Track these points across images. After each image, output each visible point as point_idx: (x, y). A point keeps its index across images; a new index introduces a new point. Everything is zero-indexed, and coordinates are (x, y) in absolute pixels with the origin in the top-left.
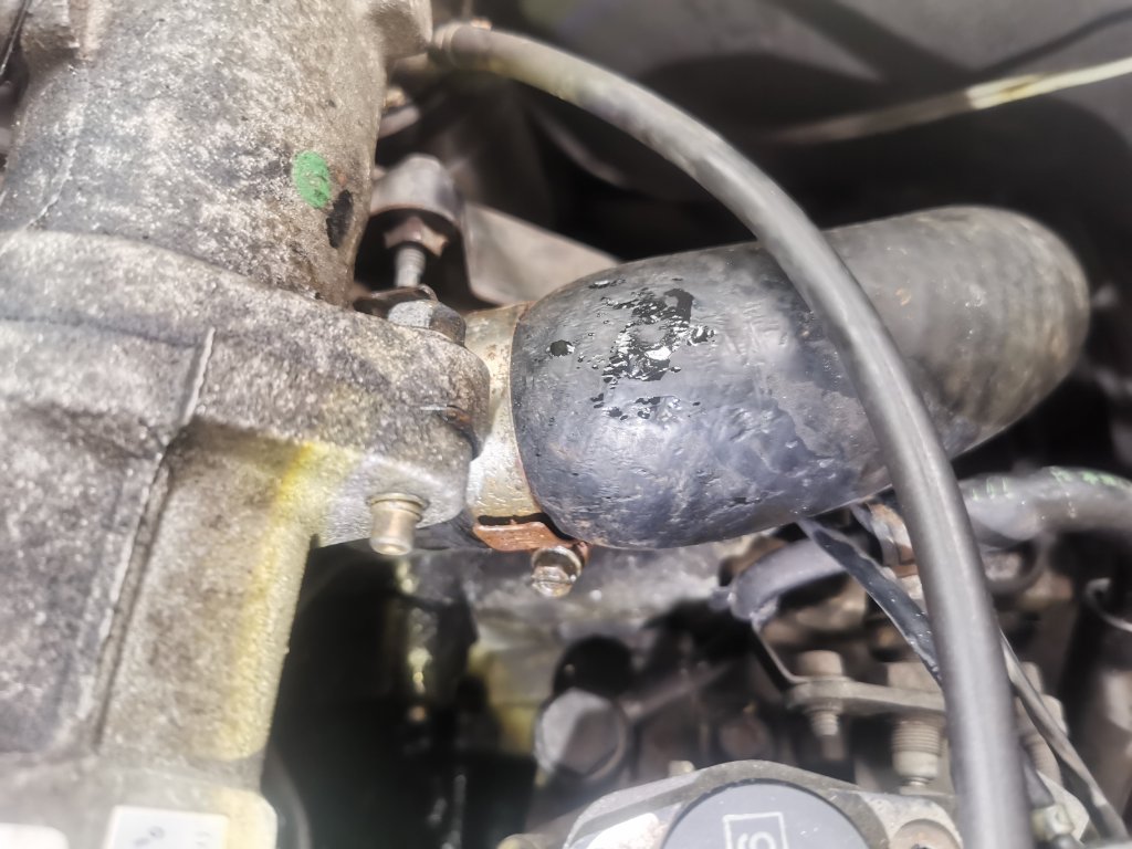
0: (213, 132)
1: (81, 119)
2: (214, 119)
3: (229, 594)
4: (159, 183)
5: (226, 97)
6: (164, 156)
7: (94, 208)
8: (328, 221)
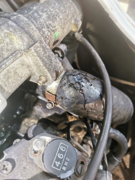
0: (50, 21)
1: (35, 9)
2: (51, 20)
3: (18, 74)
4: (40, 22)
5: (54, 19)
6: (43, 20)
7: (31, 19)
8: (54, 42)
